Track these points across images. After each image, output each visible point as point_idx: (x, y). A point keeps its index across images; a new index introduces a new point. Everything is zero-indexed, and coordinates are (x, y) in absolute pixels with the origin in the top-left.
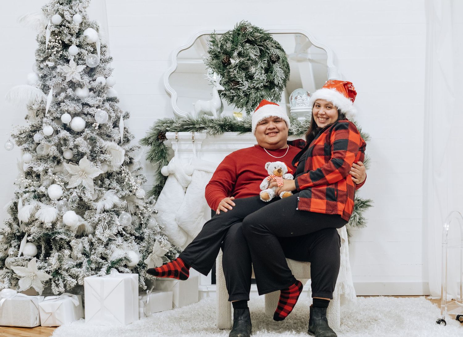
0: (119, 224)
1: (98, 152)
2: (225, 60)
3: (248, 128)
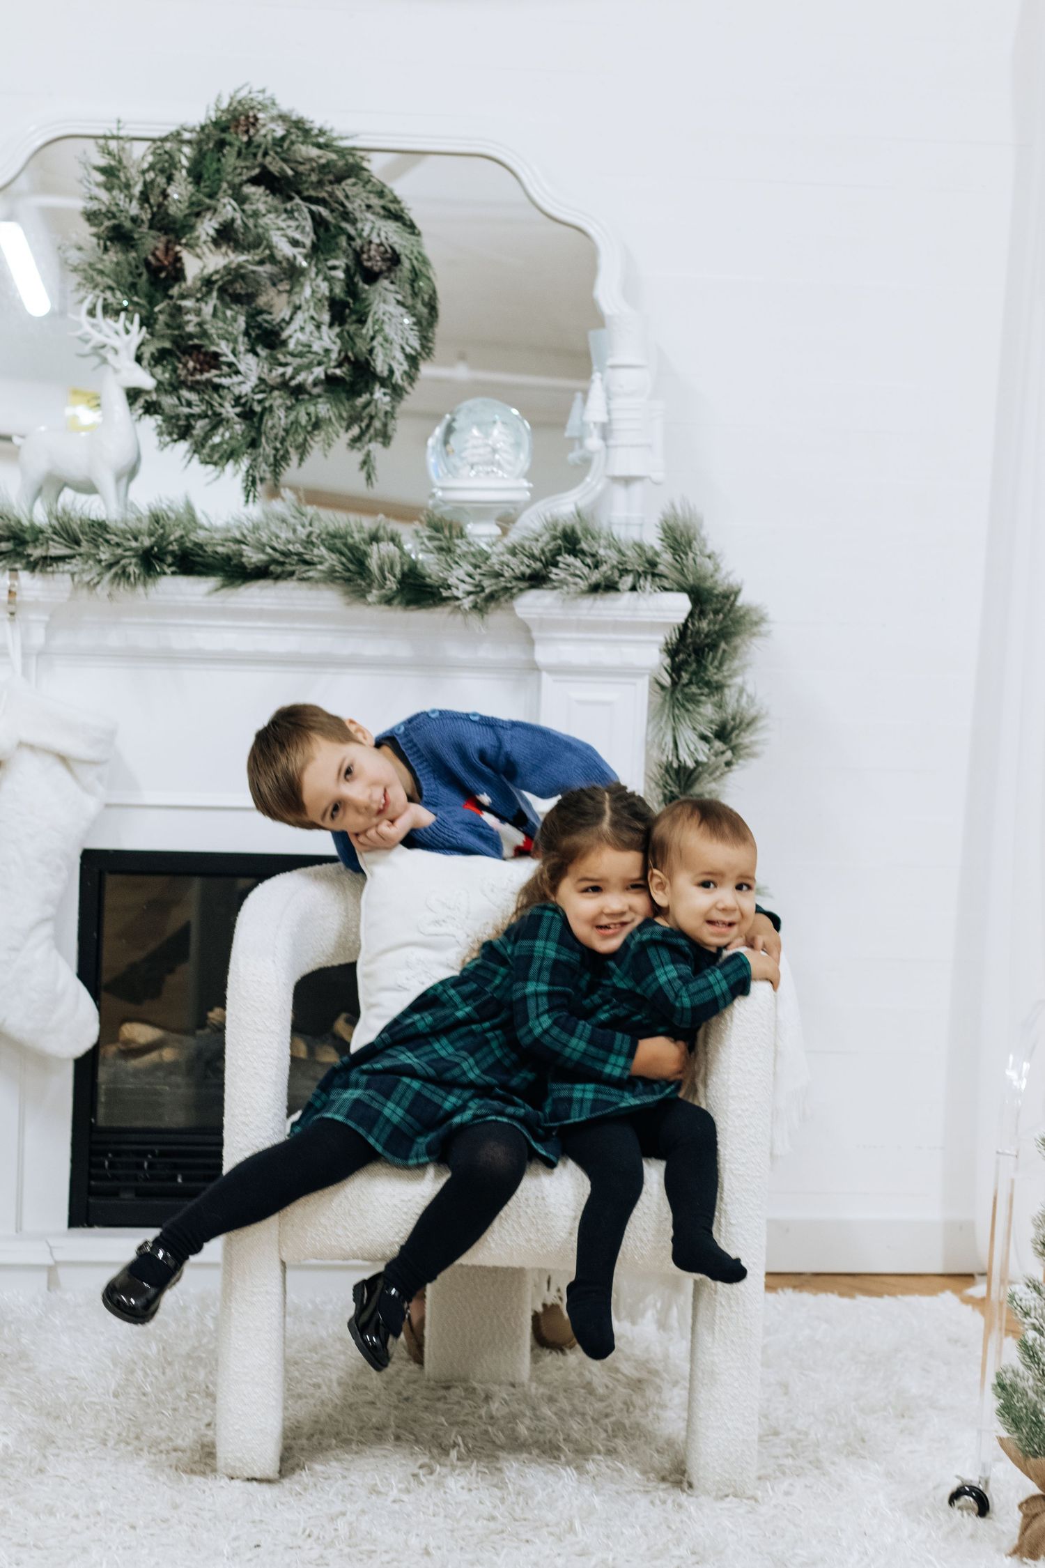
2: (162, 258)
3: (257, 568)
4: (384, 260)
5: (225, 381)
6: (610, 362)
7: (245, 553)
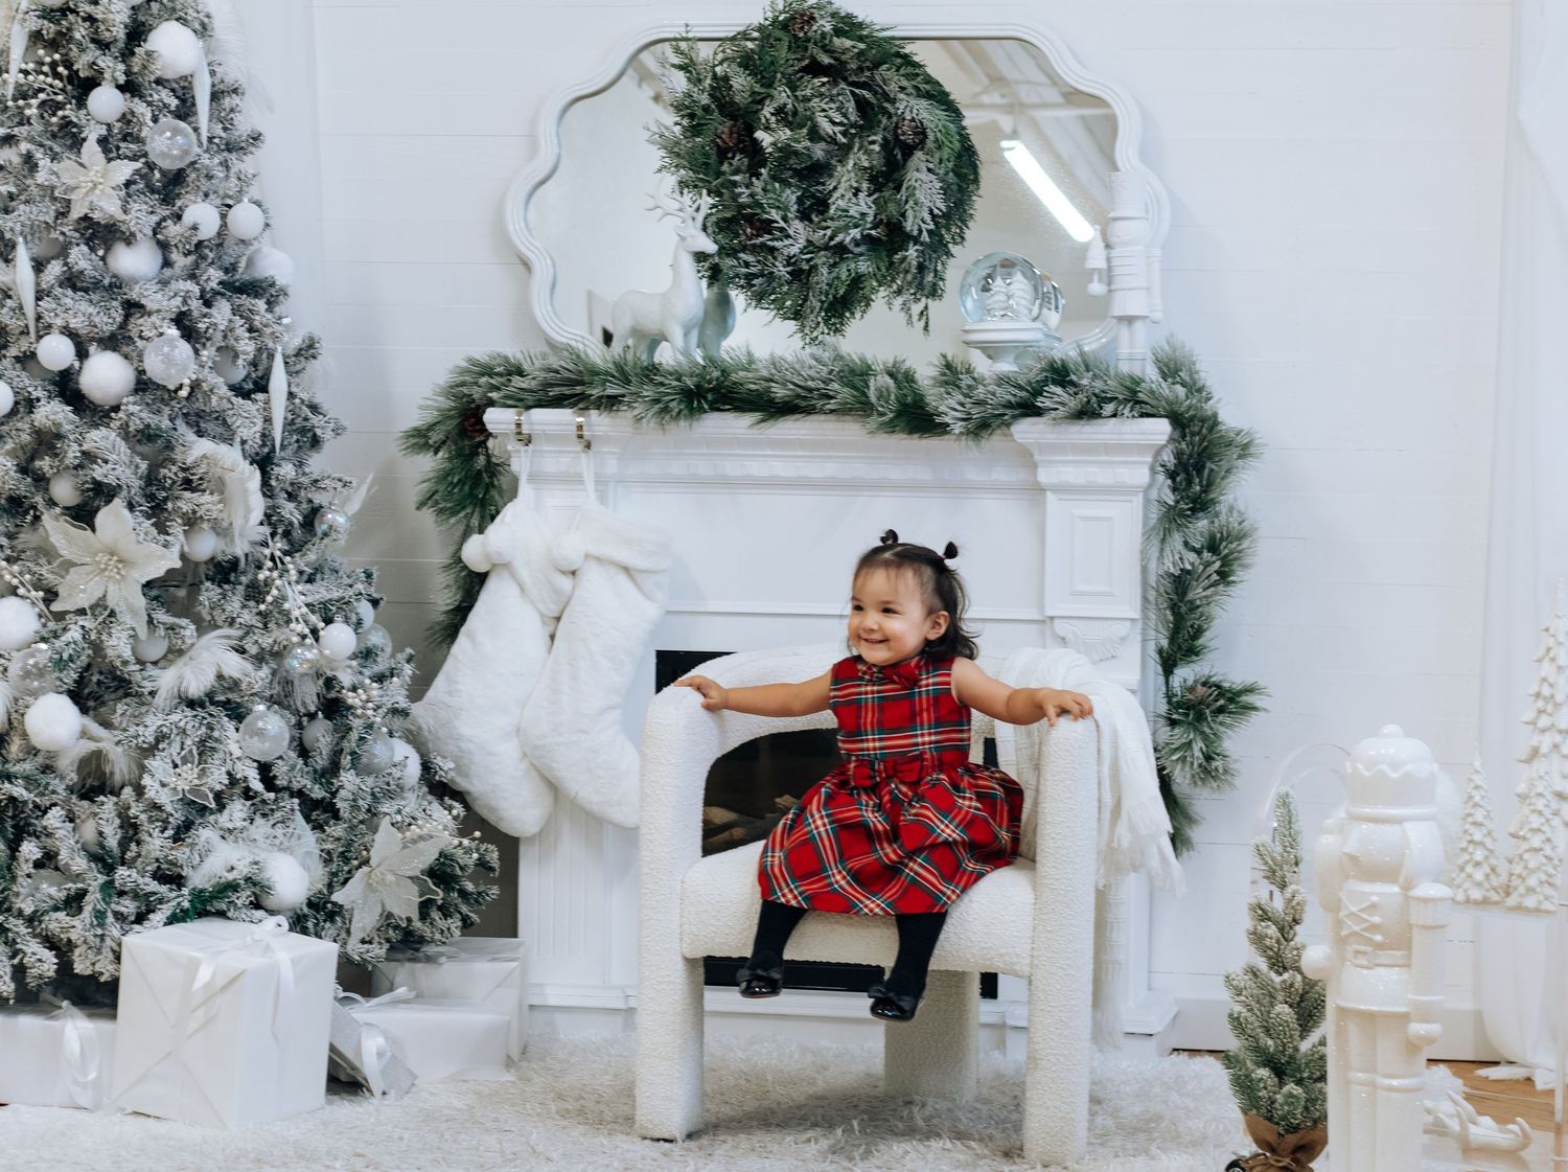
0: (237, 753)
1: (174, 482)
2: (727, 140)
3: (786, 403)
4: (915, 134)
5: (776, 244)
6: (1112, 215)
7: (773, 390)
